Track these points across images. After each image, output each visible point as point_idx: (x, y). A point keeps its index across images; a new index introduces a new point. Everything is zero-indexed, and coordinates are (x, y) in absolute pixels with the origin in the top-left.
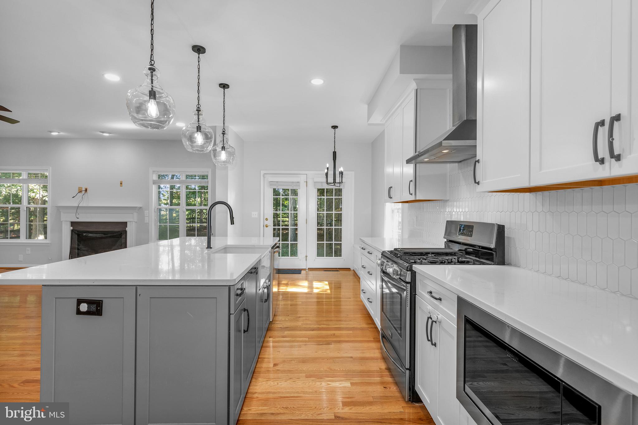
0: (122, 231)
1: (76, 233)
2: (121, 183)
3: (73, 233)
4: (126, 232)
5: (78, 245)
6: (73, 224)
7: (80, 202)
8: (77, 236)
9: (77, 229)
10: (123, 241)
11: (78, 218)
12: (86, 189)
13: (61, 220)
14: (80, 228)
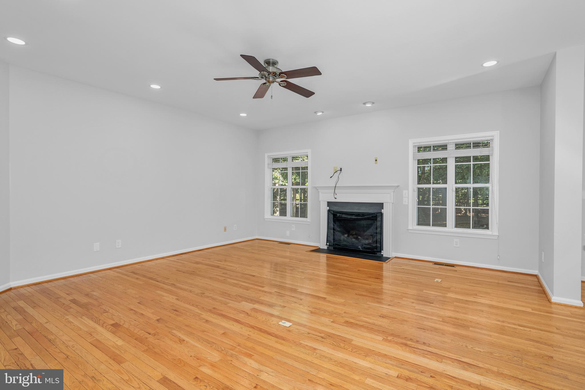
0: (377, 213)
1: (331, 213)
2: (376, 160)
3: (330, 213)
4: (382, 214)
5: (334, 225)
6: (329, 204)
7: (336, 182)
8: (332, 216)
9: (332, 209)
10: (379, 224)
11: (336, 198)
12: (341, 169)
13: (320, 200)
14: (336, 209)
